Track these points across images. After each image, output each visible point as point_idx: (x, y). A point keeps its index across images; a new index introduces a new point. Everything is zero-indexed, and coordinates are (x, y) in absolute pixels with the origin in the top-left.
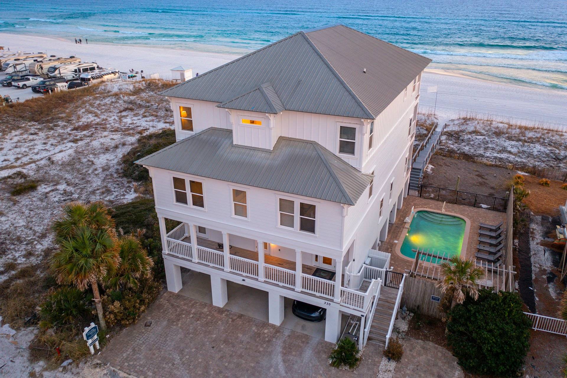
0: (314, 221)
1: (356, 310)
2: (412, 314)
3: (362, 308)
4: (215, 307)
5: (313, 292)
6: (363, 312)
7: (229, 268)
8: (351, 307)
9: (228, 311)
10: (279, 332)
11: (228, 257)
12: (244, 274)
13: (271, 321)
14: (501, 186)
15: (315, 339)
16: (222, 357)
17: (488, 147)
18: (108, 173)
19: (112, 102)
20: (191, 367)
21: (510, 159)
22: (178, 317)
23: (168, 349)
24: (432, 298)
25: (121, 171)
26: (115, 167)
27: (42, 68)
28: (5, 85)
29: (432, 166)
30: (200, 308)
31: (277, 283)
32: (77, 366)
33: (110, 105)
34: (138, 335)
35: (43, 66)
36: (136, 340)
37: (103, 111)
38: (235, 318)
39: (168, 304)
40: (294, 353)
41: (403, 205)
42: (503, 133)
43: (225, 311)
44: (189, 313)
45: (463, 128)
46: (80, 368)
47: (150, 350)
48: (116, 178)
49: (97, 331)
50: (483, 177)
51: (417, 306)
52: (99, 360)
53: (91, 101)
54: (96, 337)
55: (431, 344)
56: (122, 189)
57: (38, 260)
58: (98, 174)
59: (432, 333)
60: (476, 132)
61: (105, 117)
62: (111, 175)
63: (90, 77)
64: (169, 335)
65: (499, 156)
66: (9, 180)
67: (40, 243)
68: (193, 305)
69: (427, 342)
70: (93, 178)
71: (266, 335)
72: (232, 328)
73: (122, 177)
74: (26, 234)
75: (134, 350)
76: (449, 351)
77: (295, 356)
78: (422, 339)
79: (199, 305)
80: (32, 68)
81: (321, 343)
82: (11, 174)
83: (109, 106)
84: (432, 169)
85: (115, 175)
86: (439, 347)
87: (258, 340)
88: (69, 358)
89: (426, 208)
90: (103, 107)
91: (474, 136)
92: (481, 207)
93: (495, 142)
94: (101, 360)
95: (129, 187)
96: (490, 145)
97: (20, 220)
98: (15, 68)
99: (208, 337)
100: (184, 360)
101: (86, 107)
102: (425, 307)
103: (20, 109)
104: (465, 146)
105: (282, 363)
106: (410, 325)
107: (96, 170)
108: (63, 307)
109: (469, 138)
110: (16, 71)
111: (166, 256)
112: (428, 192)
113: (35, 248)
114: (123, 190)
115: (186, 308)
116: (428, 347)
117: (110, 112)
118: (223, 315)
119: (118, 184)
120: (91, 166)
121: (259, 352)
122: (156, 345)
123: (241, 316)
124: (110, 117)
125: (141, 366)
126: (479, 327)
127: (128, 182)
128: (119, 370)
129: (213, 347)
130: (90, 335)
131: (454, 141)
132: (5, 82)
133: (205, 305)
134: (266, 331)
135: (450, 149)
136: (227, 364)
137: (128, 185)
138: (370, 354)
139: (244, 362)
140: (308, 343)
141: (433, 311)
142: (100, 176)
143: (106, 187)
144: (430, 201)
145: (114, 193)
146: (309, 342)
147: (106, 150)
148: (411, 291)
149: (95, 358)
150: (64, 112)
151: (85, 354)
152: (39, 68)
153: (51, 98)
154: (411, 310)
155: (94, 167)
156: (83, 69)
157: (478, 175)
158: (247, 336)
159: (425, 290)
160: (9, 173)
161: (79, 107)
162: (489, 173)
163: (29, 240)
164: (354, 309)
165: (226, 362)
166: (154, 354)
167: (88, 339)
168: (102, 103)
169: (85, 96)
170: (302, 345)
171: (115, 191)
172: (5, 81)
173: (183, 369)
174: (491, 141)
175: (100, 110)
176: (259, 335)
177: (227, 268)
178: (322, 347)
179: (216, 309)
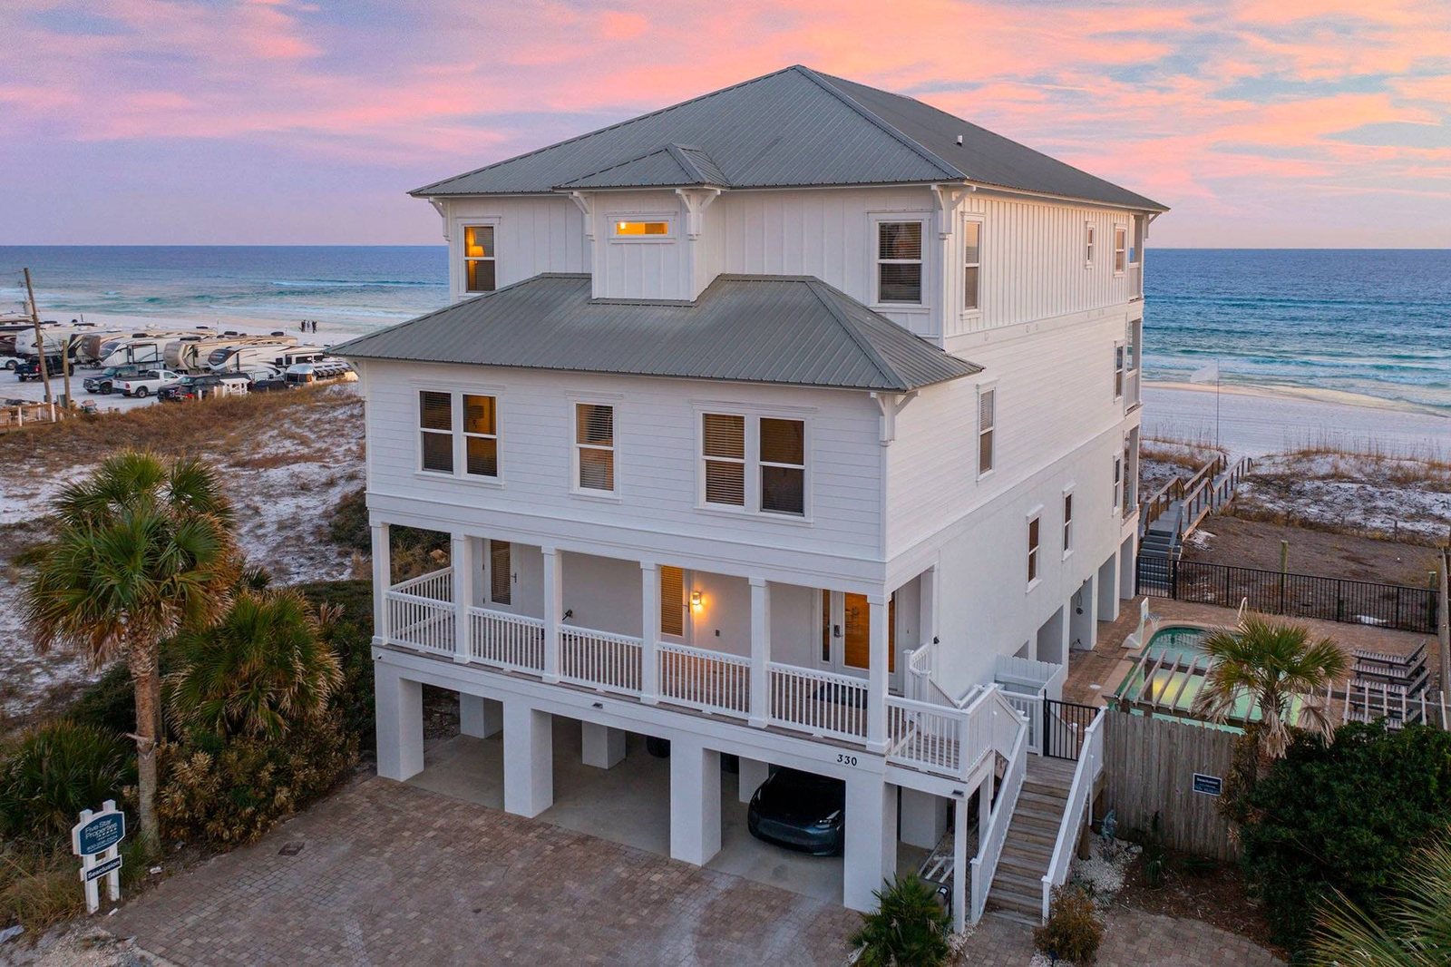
0: (802, 471)
1: (936, 775)
2: (1138, 849)
3: (956, 768)
4: (510, 816)
5: (803, 728)
6: (958, 780)
7: (557, 671)
8: (921, 765)
9: (548, 826)
10: (698, 880)
11: (557, 631)
12: (601, 687)
13: (677, 853)
14: (1418, 579)
15: (813, 902)
16: (499, 936)
17: (1375, 507)
18: (291, 533)
19: (352, 416)
20: (391, 957)
21: (1440, 533)
22: (390, 836)
23: (334, 909)
24: (1197, 782)
25: (327, 530)
26: (315, 522)
27: (195, 354)
28: (95, 388)
29: (1207, 534)
30: (463, 817)
31: (697, 705)
32: (33, 945)
33: (346, 421)
34: (250, 873)
35: (199, 349)
36: (240, 884)
37: (324, 433)
38: (565, 842)
39: (368, 805)
40: (736, 934)
41: (1121, 615)
42: (1416, 479)
43: (539, 827)
44: (425, 827)
45: (1298, 468)
46: (39, 949)
47: (276, 910)
48: (309, 544)
49: (120, 834)
50: (1364, 562)
51: (1150, 815)
52: (107, 928)
53: (298, 415)
54: (112, 853)
55: (1199, 925)
56: (321, 568)
57: (26, 708)
58: (265, 535)
59: (1204, 898)
60: (1337, 476)
61: (324, 446)
62: (299, 538)
63: (310, 372)
64: (347, 877)
65: (1411, 528)
66: (17, 533)
67: (49, 673)
68: (444, 809)
69: (1187, 922)
70: (248, 543)
71: (655, 888)
72: (548, 866)
73: (328, 543)
74: (19, 650)
75: (224, 909)
76: (1262, 945)
77: (739, 941)
78: (1168, 914)
79: (464, 810)
80: (170, 353)
81: (831, 914)
82: (27, 520)
83: (341, 424)
84: (1207, 540)
85: (310, 539)
86: (1228, 934)
87: (624, 897)
88: (16, 923)
89: (1192, 621)
90: (327, 426)
91: (1333, 485)
92: (1359, 622)
93: (1394, 494)
94: (113, 928)
95: (341, 564)
96: (1381, 504)
97: (13, 620)
98: (130, 353)
99: (467, 885)
100: (373, 938)
101: (281, 426)
102: (1178, 820)
103: (112, 427)
104: (1307, 505)
105: (691, 958)
106: (1128, 876)
107: (261, 526)
108: (44, 777)
109: (1318, 488)
110: (131, 361)
111: (382, 653)
112: (1200, 590)
113: (31, 682)
114: (323, 571)
115: (421, 815)
116: (1192, 934)
117: (342, 435)
118: (531, 835)
119: (312, 558)
120: (250, 517)
121: (624, 928)
122: (300, 900)
123: (583, 840)
124: (339, 446)
125: (232, 948)
126: (1344, 821)
127: (340, 554)
128: (161, 956)
129: (477, 911)
130: (94, 840)
131: (1276, 495)
132: (96, 382)
133: (482, 811)
134: (656, 877)
135: (1263, 510)
136: (510, 953)
137: (338, 560)
138: (992, 946)
139: (567, 949)
140: (786, 911)
141: (1205, 834)
142: (268, 540)
143: (277, 562)
144: (1202, 606)
145: (296, 576)
146: (792, 908)
147: (302, 489)
148: (1128, 765)
149: (96, 923)
150: (223, 437)
151: (67, 907)
152: (188, 352)
153: (199, 408)
154: (1133, 835)
155: (257, 520)
156: (297, 358)
157: (1347, 558)
158: (593, 887)
159: (1172, 757)
160: (23, 518)
161: (263, 427)
162: (1381, 555)
163: (20, 664)
164: (929, 773)
165: (508, 948)
166: (285, 922)
167: (84, 851)
168: (326, 418)
169: (285, 406)
170: (766, 914)
171: (298, 573)
172: (96, 379)
173: (364, 960)
174: (1382, 494)
175: (315, 433)
176: (631, 886)
177: (553, 673)
178: (833, 922)
179: (511, 821)
